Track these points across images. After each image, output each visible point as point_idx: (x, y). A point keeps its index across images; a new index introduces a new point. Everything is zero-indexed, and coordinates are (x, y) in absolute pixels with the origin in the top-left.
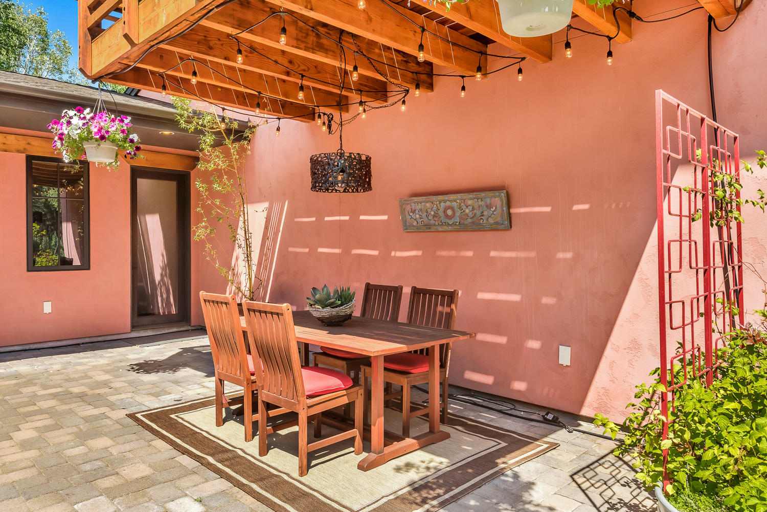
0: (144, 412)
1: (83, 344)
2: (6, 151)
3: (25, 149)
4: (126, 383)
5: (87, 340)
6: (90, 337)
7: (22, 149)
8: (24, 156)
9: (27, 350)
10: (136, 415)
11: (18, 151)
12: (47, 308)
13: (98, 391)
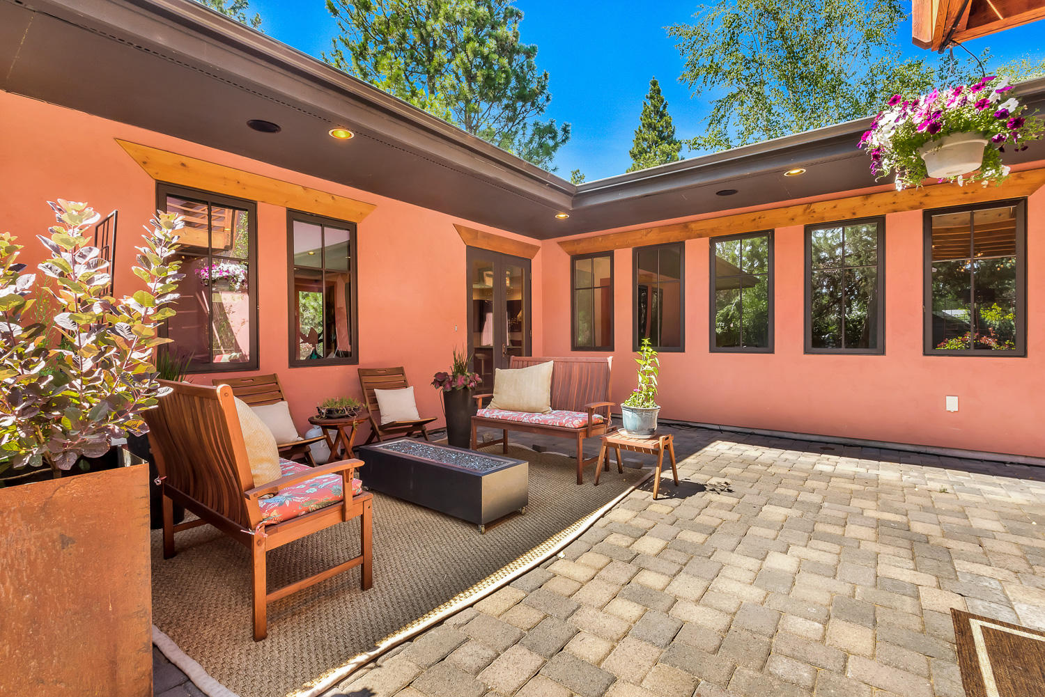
0: (994, 621)
1: (1011, 463)
2: (896, 211)
3: (921, 203)
4: (1020, 549)
5: (1021, 460)
6: (1026, 456)
7: (918, 204)
8: (920, 212)
9: (922, 453)
10: (972, 620)
11: (912, 208)
12: (952, 404)
13: (951, 544)
